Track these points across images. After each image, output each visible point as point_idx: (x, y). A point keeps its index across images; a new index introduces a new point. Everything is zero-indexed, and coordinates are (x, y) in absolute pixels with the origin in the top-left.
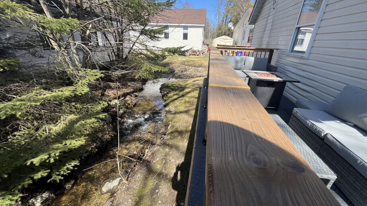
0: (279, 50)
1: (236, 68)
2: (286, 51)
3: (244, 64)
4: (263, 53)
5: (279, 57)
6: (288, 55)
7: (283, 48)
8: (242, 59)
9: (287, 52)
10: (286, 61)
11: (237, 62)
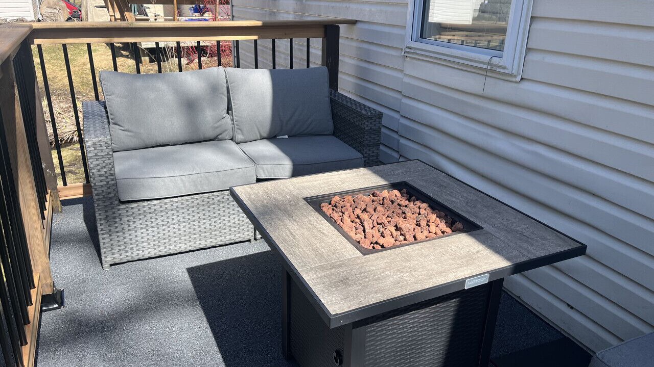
0: (359, 25)
1: (195, 138)
2: (396, 31)
3: (229, 109)
4: (299, 43)
5: (365, 58)
6: (409, 53)
7: (378, 19)
8: (214, 89)
9: (402, 38)
10: (406, 80)
11: (190, 105)
